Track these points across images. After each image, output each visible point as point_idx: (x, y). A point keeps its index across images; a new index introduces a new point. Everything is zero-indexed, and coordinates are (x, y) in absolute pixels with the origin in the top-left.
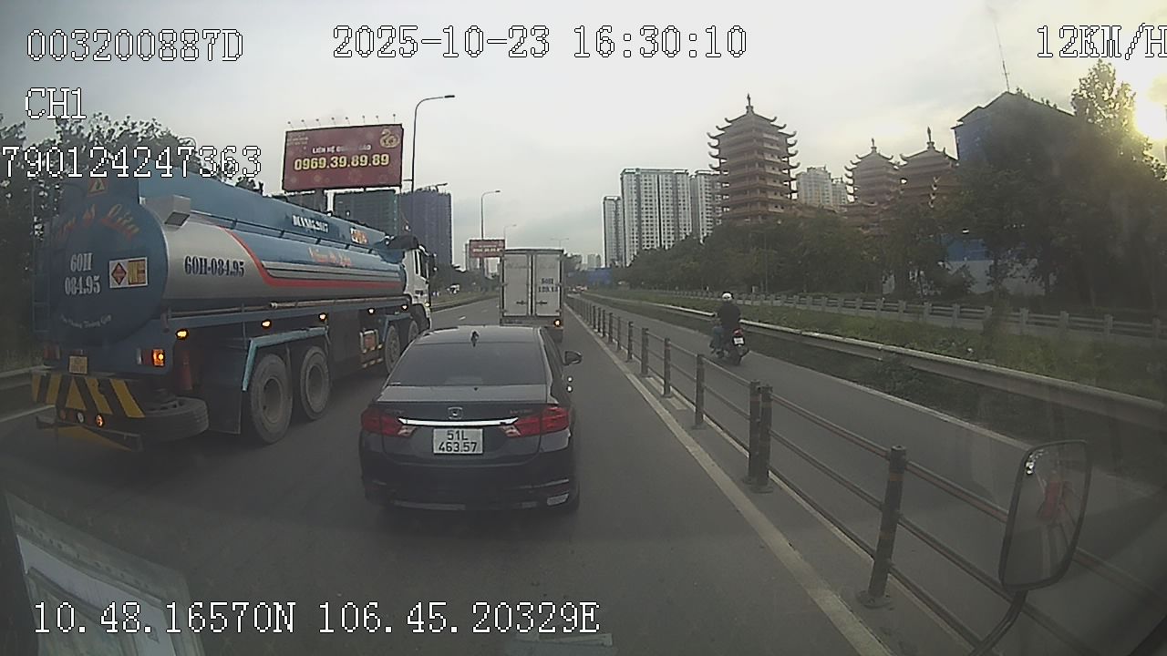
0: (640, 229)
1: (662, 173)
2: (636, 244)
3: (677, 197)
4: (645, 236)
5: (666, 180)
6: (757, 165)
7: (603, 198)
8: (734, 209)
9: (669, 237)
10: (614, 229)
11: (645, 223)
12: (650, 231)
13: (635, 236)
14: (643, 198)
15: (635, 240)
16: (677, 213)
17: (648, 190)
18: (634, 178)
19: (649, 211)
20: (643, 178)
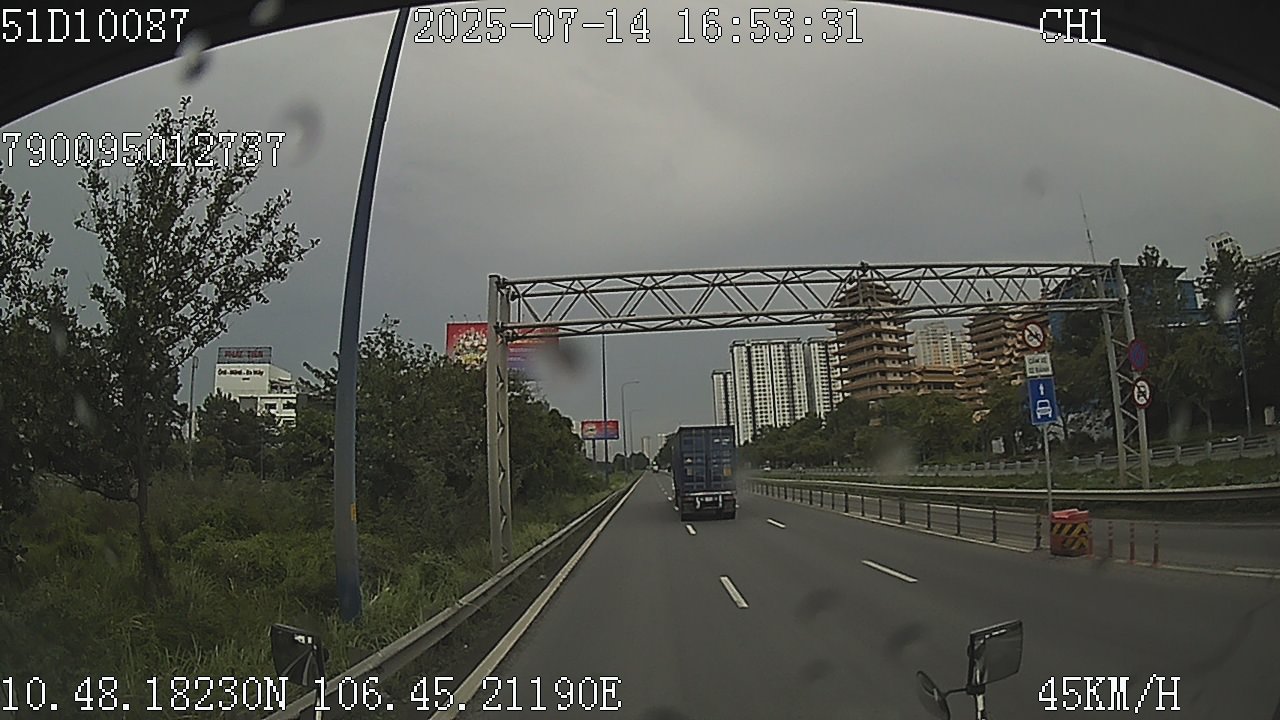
0: (753, 404)
1: (773, 344)
2: (749, 420)
3: (790, 368)
4: (758, 411)
5: (779, 351)
6: (874, 335)
7: (711, 372)
8: (853, 381)
9: (784, 415)
10: (724, 406)
11: (758, 397)
12: (763, 406)
13: (748, 411)
14: (755, 371)
15: (748, 416)
16: (791, 385)
17: (760, 362)
18: (744, 349)
19: (762, 384)
20: (753, 349)
